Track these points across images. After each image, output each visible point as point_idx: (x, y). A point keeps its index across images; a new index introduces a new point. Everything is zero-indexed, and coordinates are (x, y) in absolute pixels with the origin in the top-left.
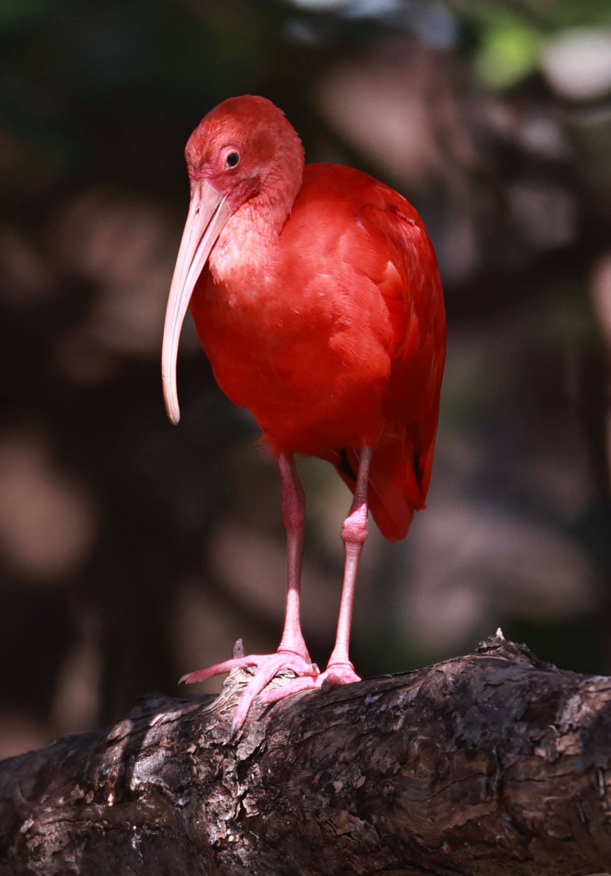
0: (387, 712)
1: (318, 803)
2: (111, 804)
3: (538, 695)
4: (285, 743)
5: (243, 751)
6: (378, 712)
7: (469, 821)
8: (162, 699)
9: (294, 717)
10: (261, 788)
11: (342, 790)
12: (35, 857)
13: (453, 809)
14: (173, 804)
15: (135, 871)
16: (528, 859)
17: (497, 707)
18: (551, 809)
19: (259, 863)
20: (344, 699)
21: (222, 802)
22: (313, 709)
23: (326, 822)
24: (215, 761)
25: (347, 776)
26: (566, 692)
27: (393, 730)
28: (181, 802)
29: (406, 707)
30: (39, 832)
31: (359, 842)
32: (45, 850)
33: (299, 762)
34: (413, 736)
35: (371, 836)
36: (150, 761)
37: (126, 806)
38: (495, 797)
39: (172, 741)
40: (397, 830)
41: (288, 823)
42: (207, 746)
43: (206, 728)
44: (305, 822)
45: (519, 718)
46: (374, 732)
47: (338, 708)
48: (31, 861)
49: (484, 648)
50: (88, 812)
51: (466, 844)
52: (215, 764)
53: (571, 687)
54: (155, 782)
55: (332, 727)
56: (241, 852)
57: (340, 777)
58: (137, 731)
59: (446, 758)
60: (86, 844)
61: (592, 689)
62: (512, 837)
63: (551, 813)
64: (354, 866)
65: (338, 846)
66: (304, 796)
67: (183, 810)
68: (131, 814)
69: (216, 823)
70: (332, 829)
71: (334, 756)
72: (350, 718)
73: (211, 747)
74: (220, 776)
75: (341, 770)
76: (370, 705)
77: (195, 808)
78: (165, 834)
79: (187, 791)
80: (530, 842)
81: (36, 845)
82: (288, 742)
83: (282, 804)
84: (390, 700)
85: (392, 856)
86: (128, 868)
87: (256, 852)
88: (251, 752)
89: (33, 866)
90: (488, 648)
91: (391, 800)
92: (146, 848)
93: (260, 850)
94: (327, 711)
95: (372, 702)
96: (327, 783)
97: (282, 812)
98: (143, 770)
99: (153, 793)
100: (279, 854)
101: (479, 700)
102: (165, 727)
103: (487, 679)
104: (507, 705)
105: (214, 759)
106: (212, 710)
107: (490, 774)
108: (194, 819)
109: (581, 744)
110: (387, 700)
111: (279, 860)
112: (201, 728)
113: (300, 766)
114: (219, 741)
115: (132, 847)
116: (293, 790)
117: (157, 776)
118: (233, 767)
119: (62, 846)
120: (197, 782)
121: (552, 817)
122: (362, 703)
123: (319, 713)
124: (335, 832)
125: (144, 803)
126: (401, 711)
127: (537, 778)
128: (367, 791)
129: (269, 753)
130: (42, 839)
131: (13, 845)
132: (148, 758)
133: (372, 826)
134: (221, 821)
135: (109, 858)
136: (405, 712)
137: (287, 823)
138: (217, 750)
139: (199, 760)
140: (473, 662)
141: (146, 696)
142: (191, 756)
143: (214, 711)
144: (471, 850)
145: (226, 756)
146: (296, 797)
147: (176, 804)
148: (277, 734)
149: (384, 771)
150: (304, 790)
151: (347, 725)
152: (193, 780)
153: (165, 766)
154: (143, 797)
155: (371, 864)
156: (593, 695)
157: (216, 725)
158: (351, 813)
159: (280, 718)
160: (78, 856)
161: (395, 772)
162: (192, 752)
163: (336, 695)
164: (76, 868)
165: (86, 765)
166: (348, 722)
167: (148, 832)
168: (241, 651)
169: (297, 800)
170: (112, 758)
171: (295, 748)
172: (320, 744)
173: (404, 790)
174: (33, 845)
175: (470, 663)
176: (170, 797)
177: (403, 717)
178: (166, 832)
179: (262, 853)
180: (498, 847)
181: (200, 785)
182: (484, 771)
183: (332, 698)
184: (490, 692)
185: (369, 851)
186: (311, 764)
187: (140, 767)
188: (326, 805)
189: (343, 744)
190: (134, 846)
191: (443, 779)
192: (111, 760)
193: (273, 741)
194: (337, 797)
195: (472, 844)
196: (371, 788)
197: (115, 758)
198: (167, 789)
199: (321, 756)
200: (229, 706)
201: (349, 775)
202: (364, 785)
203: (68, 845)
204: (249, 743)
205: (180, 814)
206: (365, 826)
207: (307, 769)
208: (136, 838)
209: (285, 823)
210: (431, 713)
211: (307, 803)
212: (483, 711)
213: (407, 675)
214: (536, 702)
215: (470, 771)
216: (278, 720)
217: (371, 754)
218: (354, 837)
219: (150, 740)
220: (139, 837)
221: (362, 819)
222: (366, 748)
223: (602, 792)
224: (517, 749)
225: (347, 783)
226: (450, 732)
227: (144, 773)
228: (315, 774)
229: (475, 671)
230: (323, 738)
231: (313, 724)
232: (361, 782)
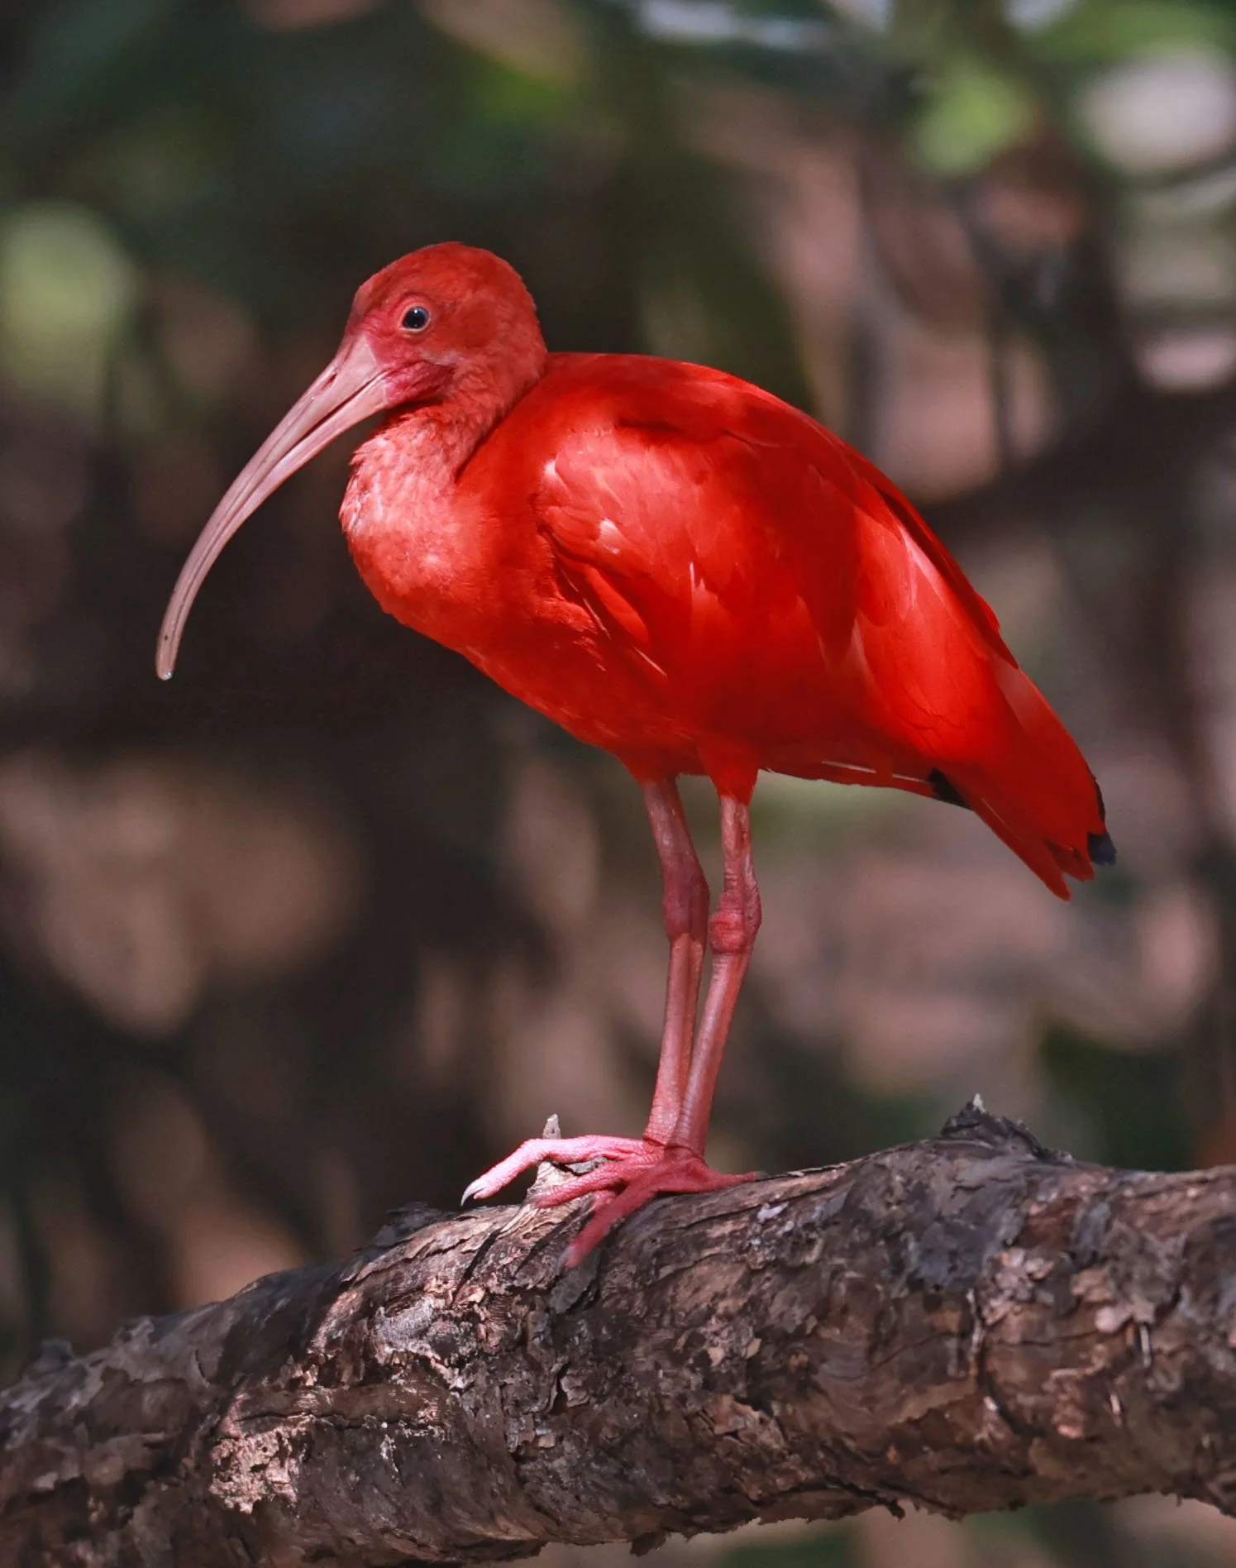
0: (794, 1233)
1: (684, 1383)
2: (346, 1388)
3: (1040, 1203)
4: (629, 1285)
5: (560, 1298)
6: (780, 1233)
7: (930, 1411)
8: (428, 1214)
9: (644, 1242)
10: (591, 1360)
11: (723, 1361)
12: (222, 1474)
13: (904, 1392)
14: (447, 1386)
15: (386, 1496)
16: (1028, 1472)
17: (975, 1223)
18: (1064, 1391)
19: (589, 1483)
20: (724, 1212)
21: (526, 1383)
22: (675, 1229)
23: (697, 1414)
24: (515, 1316)
25: (730, 1340)
26: (1086, 1199)
27: (804, 1263)
28: (459, 1383)
29: (826, 1225)
30: (228, 1433)
31: (751, 1448)
32: (240, 1463)
33: (653, 1316)
34: (837, 1272)
35: (771, 1436)
36: (410, 1315)
37: (371, 1390)
38: (973, 1371)
39: (446, 1283)
40: (814, 1426)
41: (635, 1416)
42: (502, 1290)
43: (500, 1262)
44: (663, 1415)
45: (1010, 1241)
46: (774, 1266)
47: (715, 1227)
48: (216, 1481)
49: (952, 1127)
50: (308, 1400)
51: (926, 1449)
52: (514, 1320)
53: (1094, 1190)
54: (418, 1350)
55: (706, 1258)
56: (559, 1464)
57: (720, 1341)
58: (389, 1266)
59: (892, 1308)
60: (305, 1454)
61: (1129, 1192)
62: (1000, 1436)
63: (1064, 1397)
64: (743, 1486)
65: (715, 1453)
66: (661, 1372)
67: (464, 1396)
68: (379, 1403)
69: (518, 1418)
70: (706, 1426)
71: (708, 1306)
72: (734, 1243)
73: (507, 1292)
74: (523, 1341)
75: (722, 1329)
76: (767, 1223)
77: (483, 1392)
78: (434, 1436)
79: (469, 1364)
80: (1029, 1443)
81: (225, 1455)
82: (633, 1284)
83: (627, 1385)
84: (800, 1213)
85: (806, 1468)
86: (376, 1491)
87: (584, 1465)
88: (573, 1301)
89: (220, 1489)
90: (960, 1127)
91: (803, 1378)
92: (404, 1458)
93: (591, 1460)
94: (696, 1232)
95: (770, 1216)
96: (699, 1350)
97: (624, 1397)
98: (398, 1332)
99: (414, 1368)
100: (621, 1467)
101: (944, 1214)
102: (434, 1261)
103: (958, 1178)
104: (991, 1220)
105: (513, 1312)
106: (509, 1232)
107: (965, 1334)
108: (482, 1410)
109: (1112, 1284)
110: (794, 1214)
111: (621, 1476)
112: (491, 1262)
113: (653, 1323)
114: (522, 1283)
115: (382, 1457)
116: (643, 1362)
117: (421, 1341)
118: (545, 1325)
119: (266, 1457)
120: (486, 1351)
121: (1065, 1404)
122: (754, 1218)
123: (684, 1236)
124: (712, 1429)
125: (400, 1385)
126: (818, 1232)
127: (1039, 1339)
128: (763, 1363)
129: (604, 1301)
130: (234, 1445)
131: (187, 1455)
132: (406, 1310)
133: (773, 1422)
134: (527, 1413)
135: (344, 1475)
136: (823, 1233)
137: (633, 1417)
138: (518, 1298)
139: (489, 1314)
140: (934, 1150)
141: (402, 1209)
142: (476, 1306)
143: (512, 1233)
144: (933, 1458)
145: (532, 1308)
146: (647, 1372)
147: (451, 1387)
148: (616, 1270)
149: (791, 1330)
150: (660, 1361)
151: (729, 1255)
152: (480, 1347)
153: (436, 1323)
154: (399, 1374)
155: (771, 1483)
156: (1130, 1204)
157: (516, 1256)
158: (738, 1399)
159: (621, 1245)
160: (293, 1472)
161: (809, 1331)
162: (478, 1301)
163: (711, 1205)
164: (291, 1492)
165: (305, 1322)
166: (732, 1250)
167: (407, 1432)
168: (555, 1134)
169: (650, 1378)
170: (349, 1310)
171: (646, 1294)
172: (686, 1287)
173: (823, 1360)
174: (220, 1454)
175: (930, 1152)
176: (442, 1375)
177: (820, 1242)
178: (437, 1432)
179: (593, 1465)
180: (979, 1453)
181: (490, 1355)
182: (954, 1328)
183: (705, 1211)
184: (963, 1200)
185: (767, 1460)
186: (672, 1320)
187: (393, 1327)
188: (697, 1386)
189: (724, 1287)
190: (384, 1455)
191: (887, 1343)
192: (345, 1315)
193: (609, 1281)
194: (714, 1373)
195: (935, 1448)
196: (770, 1358)
197: (351, 1312)
198: (437, 1361)
199: (687, 1307)
200: (537, 1226)
201: (734, 1335)
202: (759, 1353)
203: (277, 1454)
204: (571, 1286)
205: (457, 1404)
206: (762, 1421)
207: (665, 1328)
208: (388, 1443)
209: (630, 1417)
210: (866, 1236)
211: (666, 1383)
212: (952, 1230)
213: (829, 1173)
214: (1038, 1216)
215: (932, 1329)
216: (617, 1248)
217: (770, 1301)
218: (743, 1439)
219: (409, 1282)
220: (393, 1441)
221: (755, 1409)
222: (762, 1293)
223: (1147, 1362)
224: (1008, 1293)
225: (731, 1350)
226: (898, 1266)
227: (399, 1336)
228: (678, 1336)
229: (939, 1165)
230: (691, 1277)
231: (673, 1253)
232: (753, 1349)
